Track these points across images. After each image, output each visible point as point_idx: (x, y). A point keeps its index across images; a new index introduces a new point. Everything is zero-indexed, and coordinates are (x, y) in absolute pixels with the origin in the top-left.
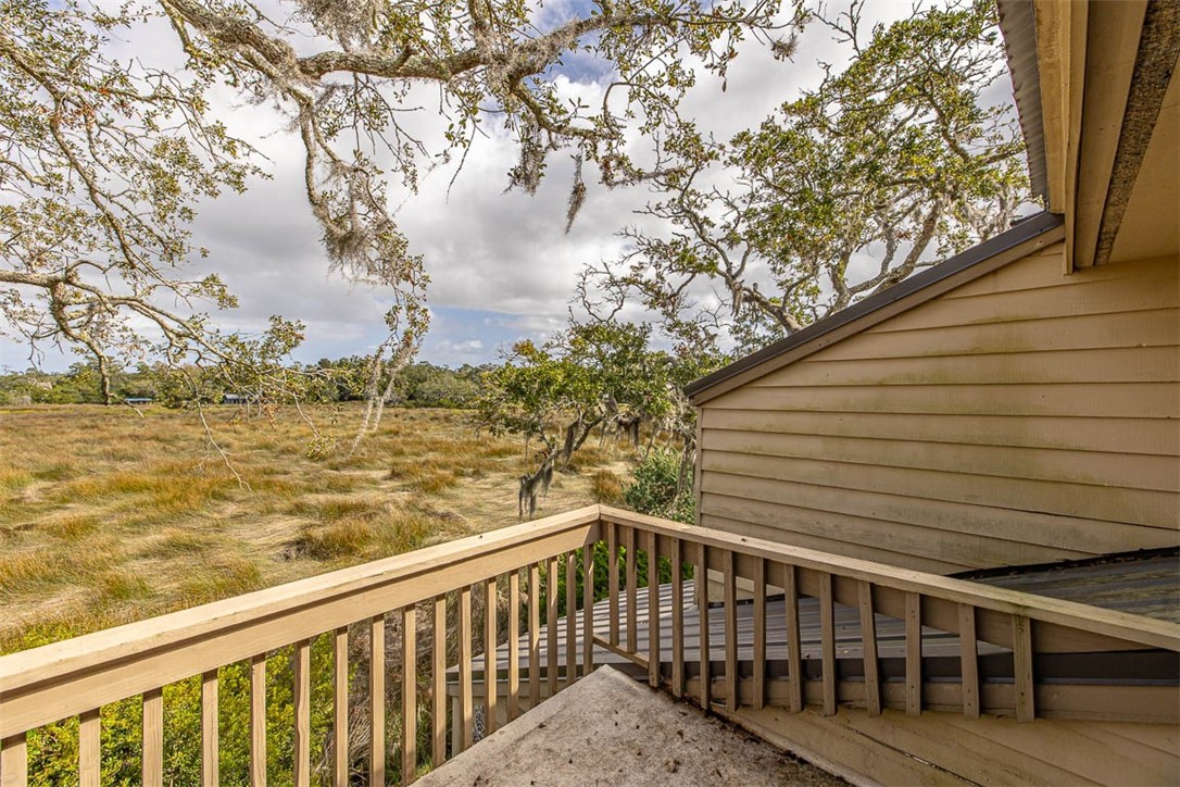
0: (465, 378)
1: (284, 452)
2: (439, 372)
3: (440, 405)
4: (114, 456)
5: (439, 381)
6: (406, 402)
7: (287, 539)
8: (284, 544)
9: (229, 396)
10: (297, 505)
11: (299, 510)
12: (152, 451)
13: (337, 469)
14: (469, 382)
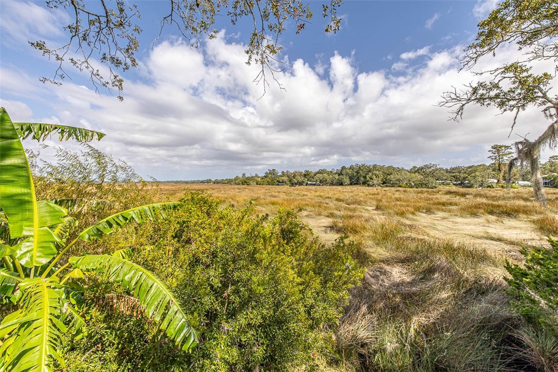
0: (415, 173)
1: (326, 198)
2: (399, 170)
3: (400, 186)
4: (272, 196)
5: (399, 174)
6: (381, 185)
7: (326, 225)
8: (324, 227)
9: (309, 183)
10: (331, 214)
11: (331, 215)
12: (283, 196)
13: (349, 204)
14: (417, 174)
